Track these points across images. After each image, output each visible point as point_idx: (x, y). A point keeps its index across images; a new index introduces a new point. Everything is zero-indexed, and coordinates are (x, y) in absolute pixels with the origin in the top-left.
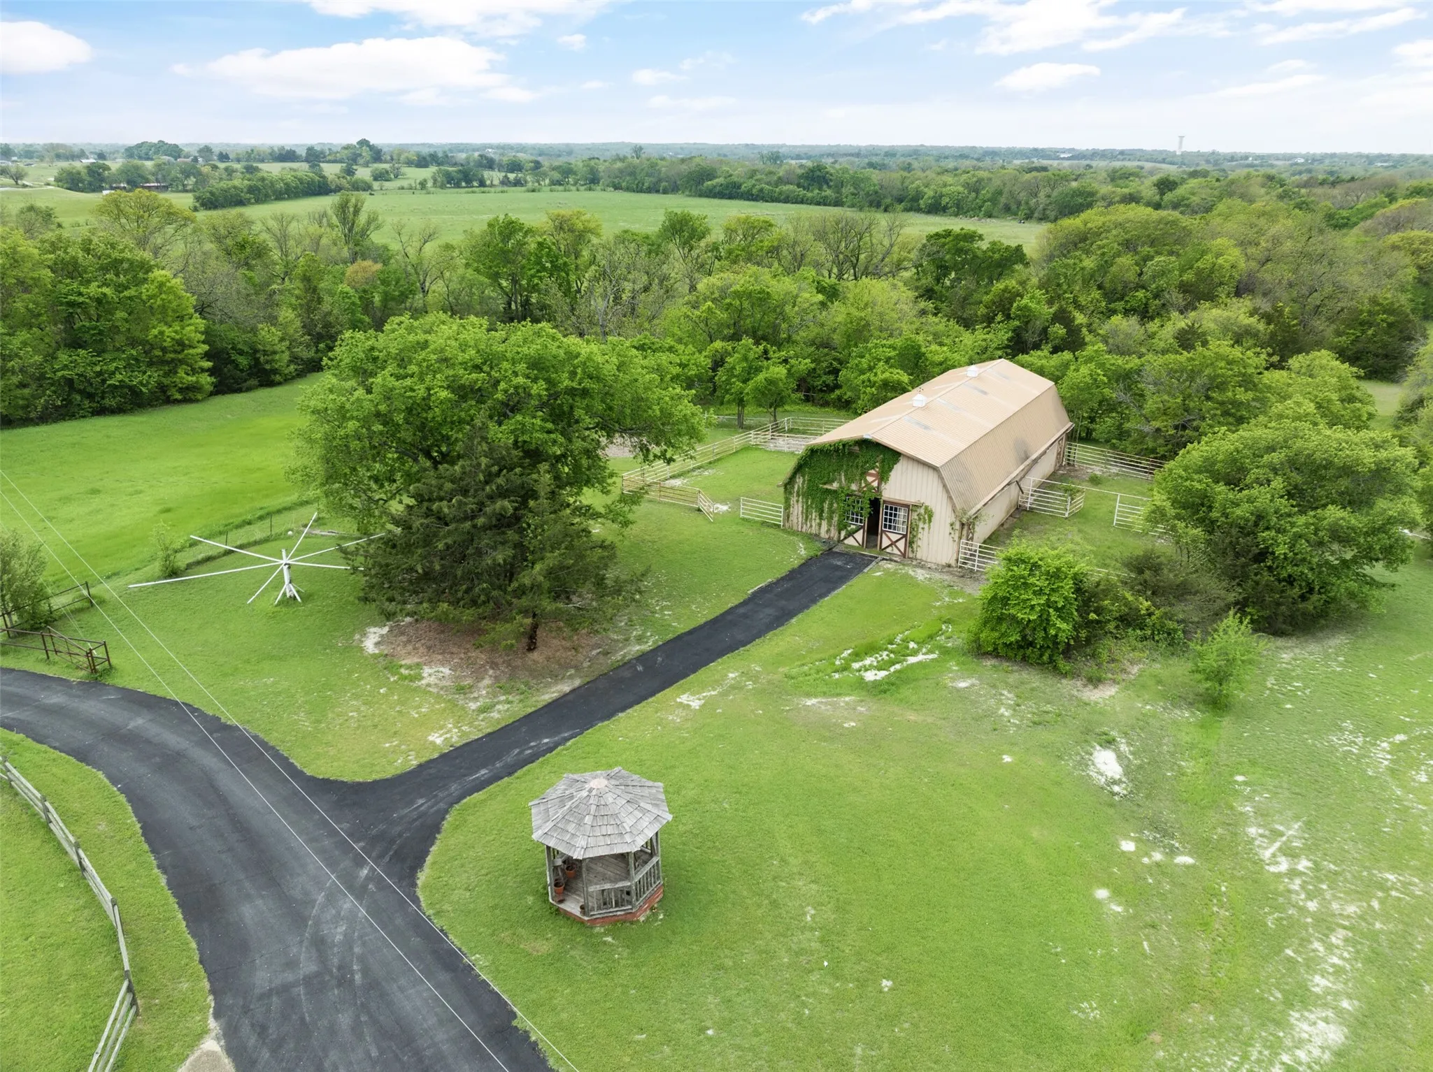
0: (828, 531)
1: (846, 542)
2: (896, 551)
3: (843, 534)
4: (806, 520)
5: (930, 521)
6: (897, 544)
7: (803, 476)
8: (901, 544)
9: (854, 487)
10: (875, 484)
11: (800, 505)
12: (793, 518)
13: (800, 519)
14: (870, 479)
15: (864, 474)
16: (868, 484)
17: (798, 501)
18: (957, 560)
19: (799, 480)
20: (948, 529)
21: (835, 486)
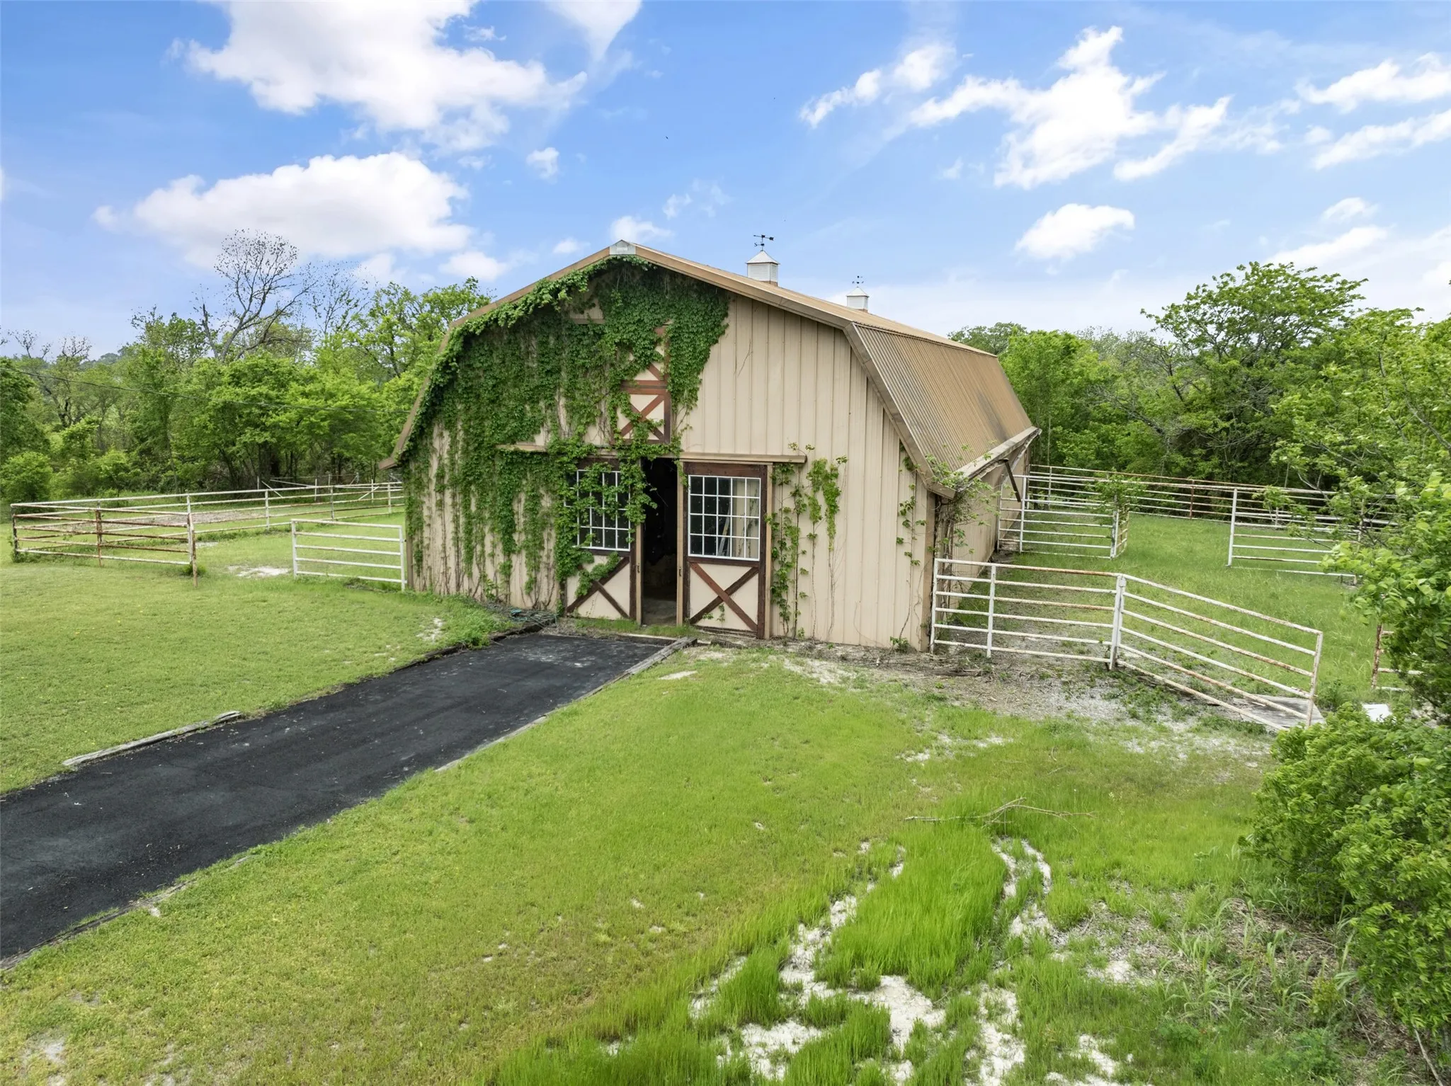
0: (532, 585)
1: (583, 610)
2: (734, 622)
3: (574, 585)
4: (469, 560)
5: (833, 509)
6: (737, 598)
7: (450, 426)
8: (747, 598)
9: (596, 437)
10: (657, 415)
11: (449, 516)
12: (433, 560)
13: (452, 563)
14: (640, 402)
15: (621, 386)
16: (637, 420)
17: (440, 504)
18: (927, 628)
19: (441, 443)
20: (892, 526)
21: (541, 441)
